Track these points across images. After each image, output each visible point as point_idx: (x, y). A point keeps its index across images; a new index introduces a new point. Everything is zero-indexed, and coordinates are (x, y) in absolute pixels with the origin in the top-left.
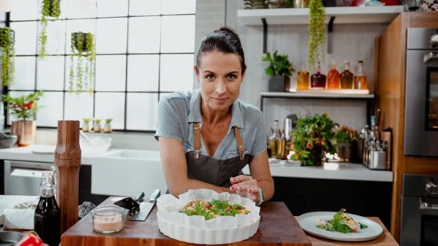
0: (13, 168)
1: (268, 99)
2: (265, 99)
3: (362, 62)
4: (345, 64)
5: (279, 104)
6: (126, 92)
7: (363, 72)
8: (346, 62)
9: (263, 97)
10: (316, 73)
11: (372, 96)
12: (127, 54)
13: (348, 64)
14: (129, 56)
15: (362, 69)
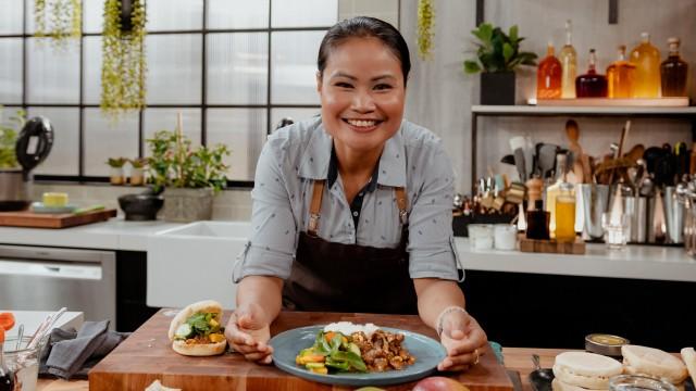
1: (488, 118)
2: (480, 119)
5: (509, 128)
6: (204, 106)
9: (476, 115)
14: (210, 37)
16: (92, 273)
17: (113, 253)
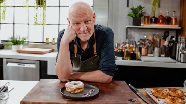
0: (7, 62)
2: (128, 29)
3: (175, 12)
4: (167, 13)
5: (135, 31)
6: (59, 25)
7: (175, 17)
8: (167, 12)
10: (153, 17)
11: (180, 28)
12: (59, 6)
13: (168, 13)
15: (175, 15)
16: (33, 66)
17: (39, 61)
